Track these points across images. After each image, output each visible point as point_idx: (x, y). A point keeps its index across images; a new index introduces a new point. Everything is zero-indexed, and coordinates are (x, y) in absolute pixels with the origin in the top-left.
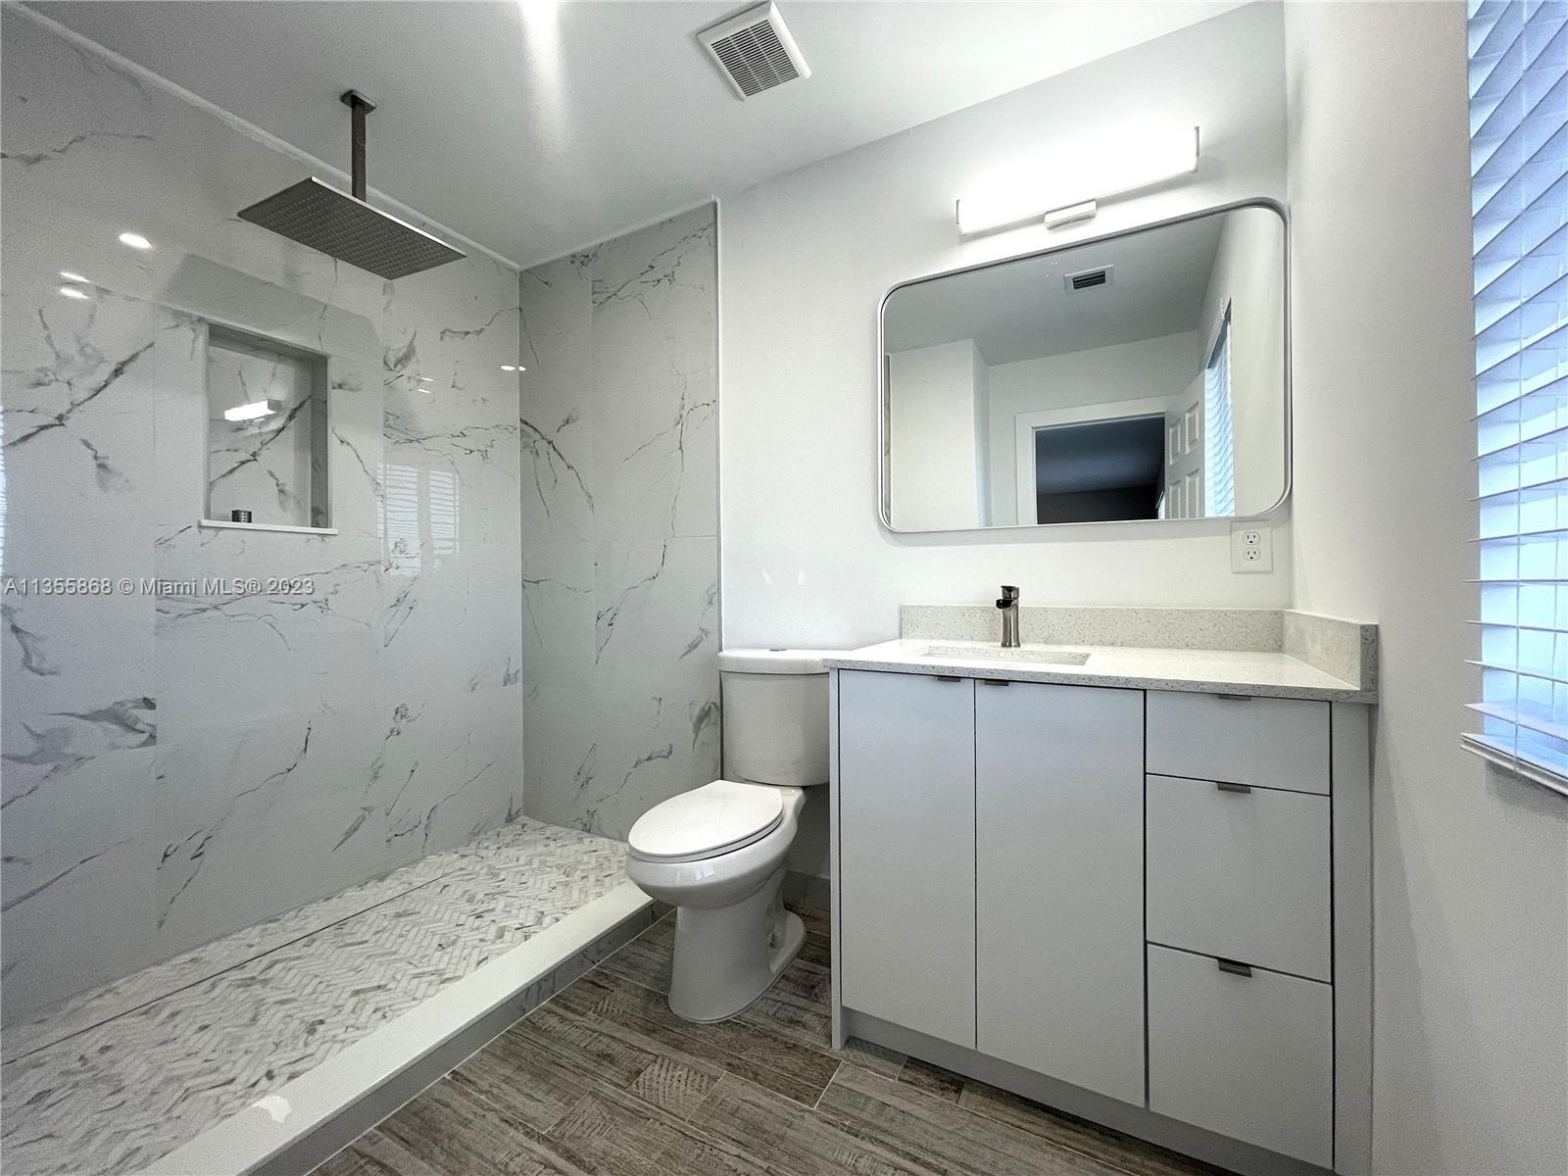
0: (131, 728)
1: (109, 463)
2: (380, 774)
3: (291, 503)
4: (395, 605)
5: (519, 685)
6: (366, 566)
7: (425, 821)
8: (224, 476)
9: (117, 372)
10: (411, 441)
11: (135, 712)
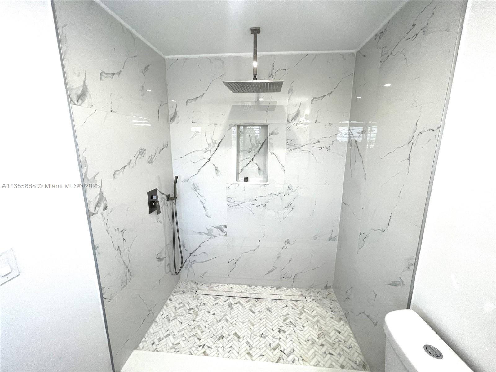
0: (223, 231)
1: (218, 169)
2: (279, 258)
3: (262, 173)
4: (287, 207)
5: (337, 241)
6: (278, 194)
7: (293, 277)
8: (245, 166)
9: (219, 145)
10: (296, 149)
11: (223, 228)
